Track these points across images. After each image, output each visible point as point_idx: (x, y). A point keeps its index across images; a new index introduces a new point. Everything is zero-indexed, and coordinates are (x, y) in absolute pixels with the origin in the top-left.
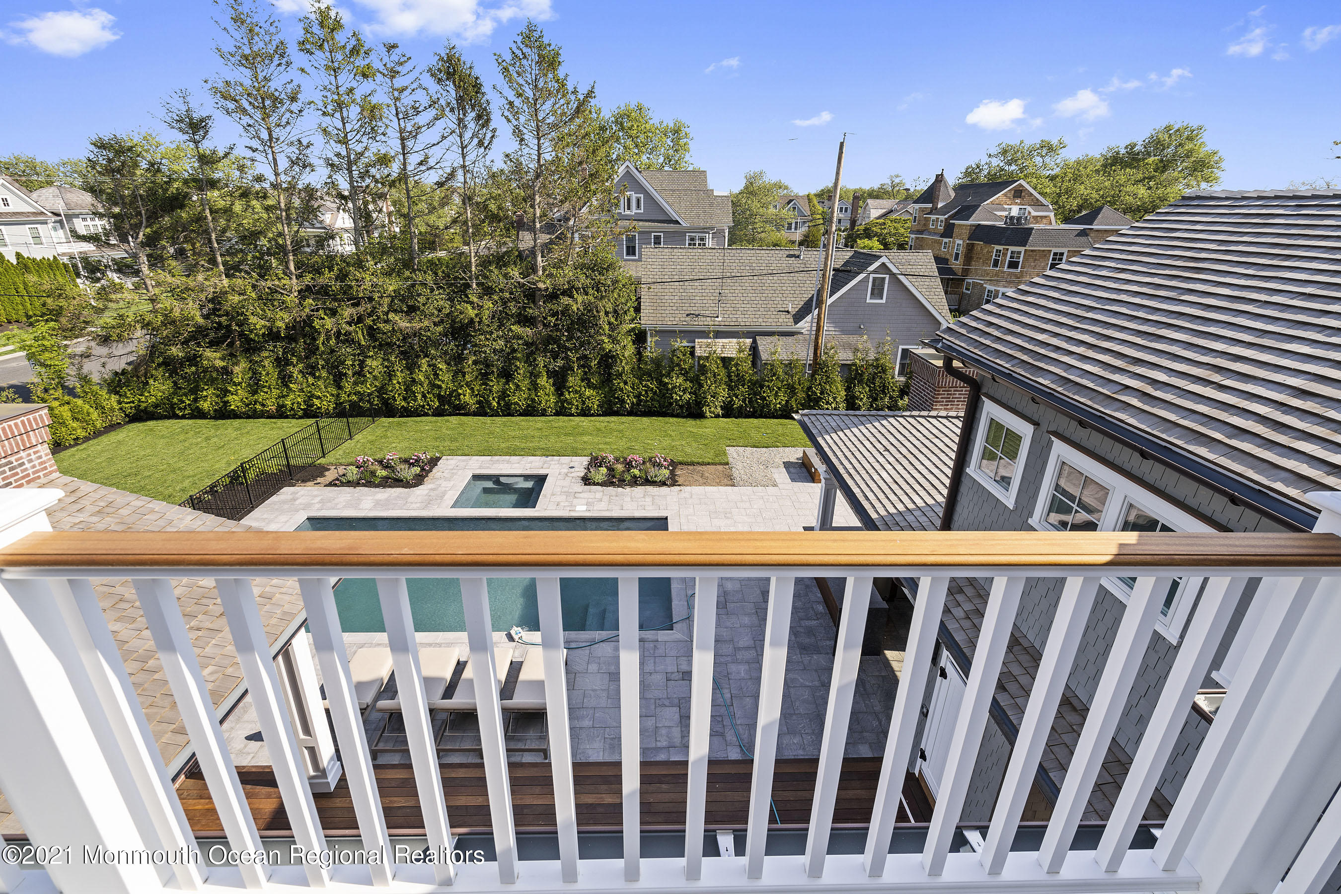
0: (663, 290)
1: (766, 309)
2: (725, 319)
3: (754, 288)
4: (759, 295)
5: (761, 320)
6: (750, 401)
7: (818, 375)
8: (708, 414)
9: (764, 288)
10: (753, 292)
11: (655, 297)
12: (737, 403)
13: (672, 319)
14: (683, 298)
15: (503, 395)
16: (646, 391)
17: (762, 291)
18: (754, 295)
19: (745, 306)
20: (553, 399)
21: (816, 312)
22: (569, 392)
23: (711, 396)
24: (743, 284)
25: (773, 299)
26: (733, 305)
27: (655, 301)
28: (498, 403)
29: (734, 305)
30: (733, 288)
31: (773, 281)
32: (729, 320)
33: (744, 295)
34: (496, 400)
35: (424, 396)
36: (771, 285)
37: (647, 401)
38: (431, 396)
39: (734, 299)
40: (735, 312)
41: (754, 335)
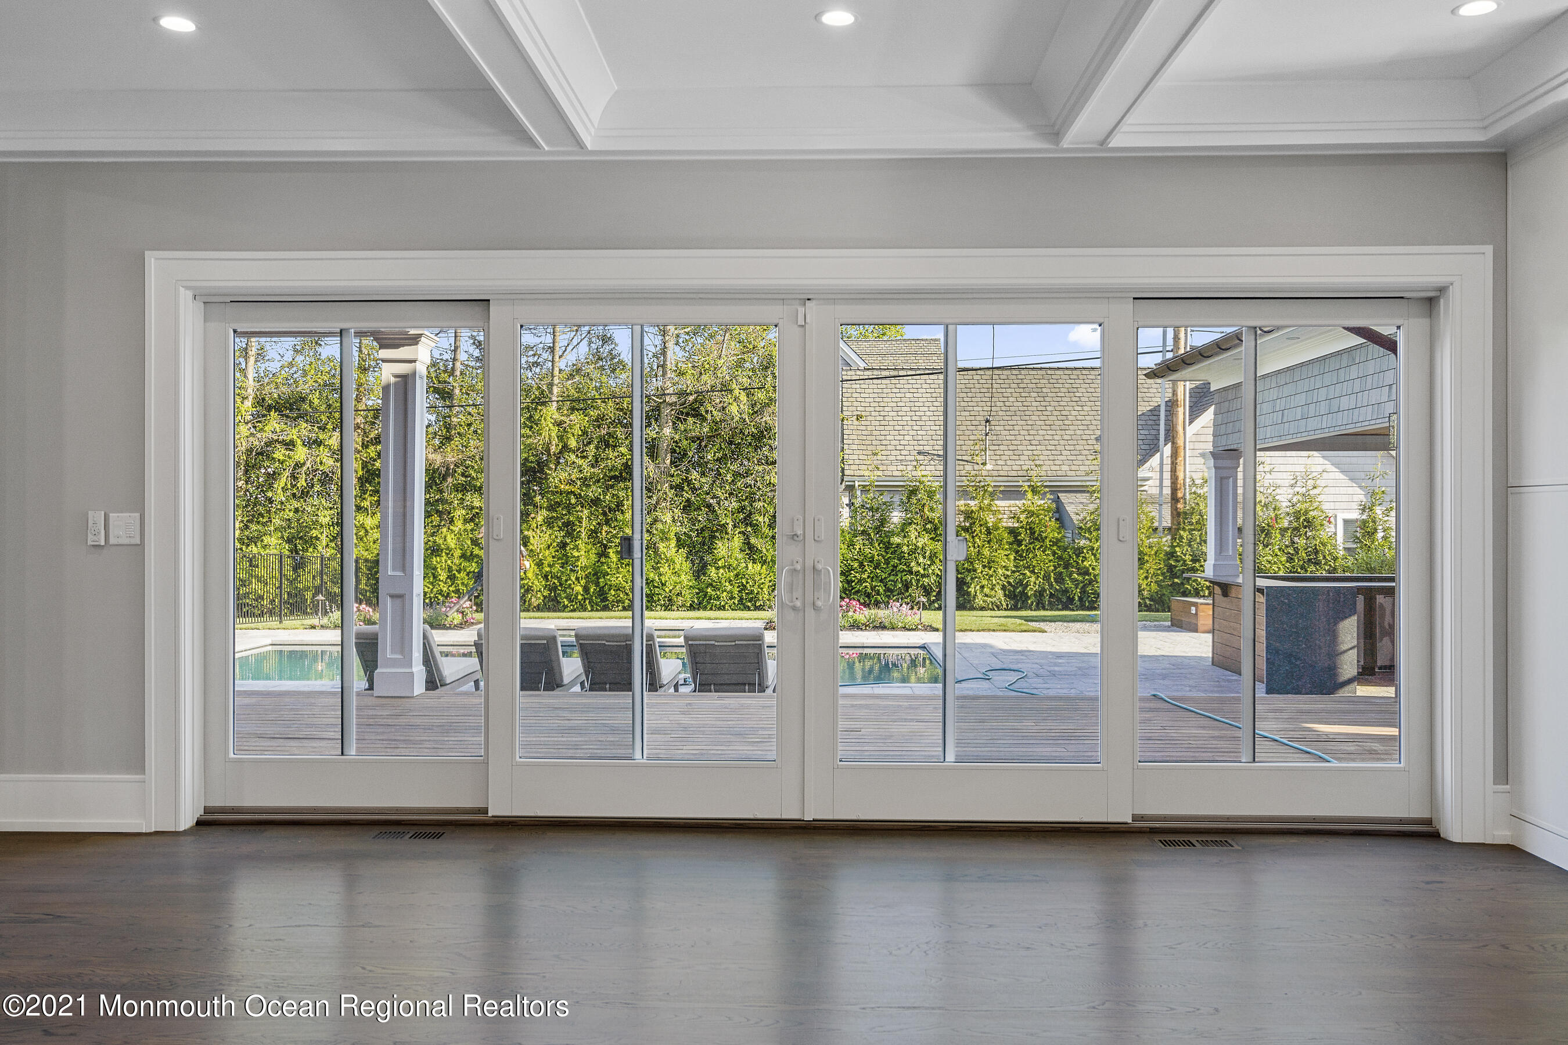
0: (882, 428)
1: (1073, 453)
2: (1000, 468)
3: (1048, 423)
4: (1059, 432)
5: (1064, 468)
6: (1059, 579)
7: (1184, 529)
8: (979, 601)
9: (1066, 422)
10: (1048, 428)
11: (869, 438)
12: (1034, 583)
13: (900, 468)
14: (920, 438)
15: (596, 575)
16: (861, 565)
17: (1063, 427)
18: (1050, 432)
19: (1034, 448)
20: (686, 579)
21: (1167, 450)
22: (718, 568)
23: (984, 567)
24: (1027, 418)
25: (1084, 437)
26: (1011, 448)
27: (868, 442)
28: (586, 589)
29: (1015, 448)
30: (1010, 423)
31: (1082, 413)
32: (1006, 468)
33: (1032, 432)
34: (583, 582)
35: (452, 578)
36: (1079, 418)
37: (861, 581)
38: (463, 575)
39: (1013, 438)
40: (1017, 457)
41: (1056, 491)
